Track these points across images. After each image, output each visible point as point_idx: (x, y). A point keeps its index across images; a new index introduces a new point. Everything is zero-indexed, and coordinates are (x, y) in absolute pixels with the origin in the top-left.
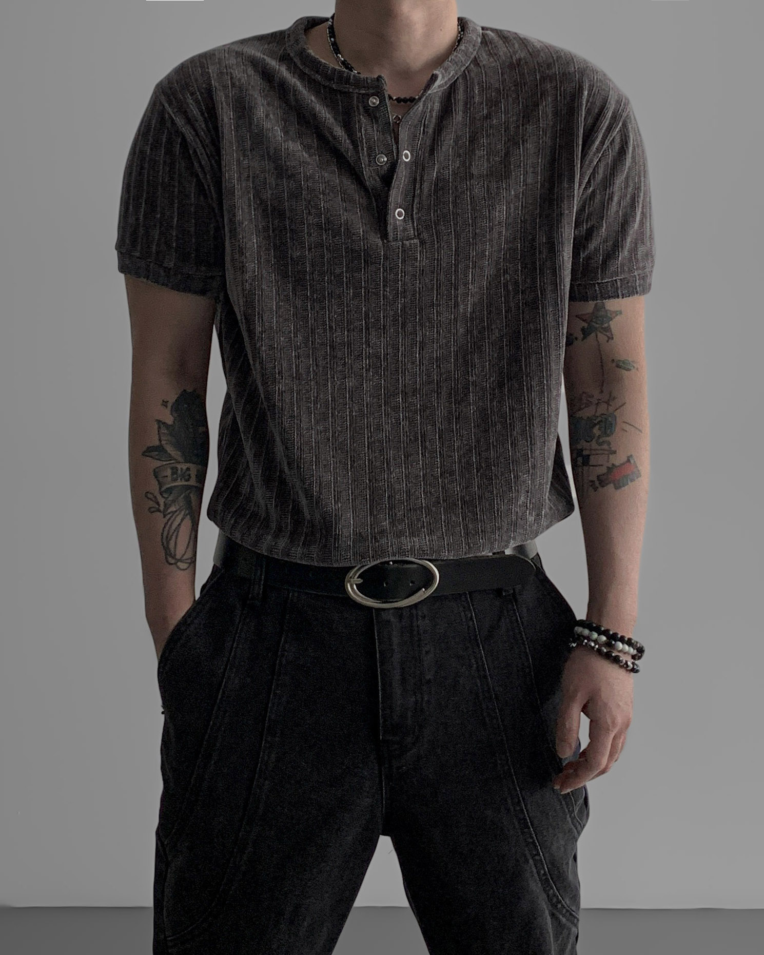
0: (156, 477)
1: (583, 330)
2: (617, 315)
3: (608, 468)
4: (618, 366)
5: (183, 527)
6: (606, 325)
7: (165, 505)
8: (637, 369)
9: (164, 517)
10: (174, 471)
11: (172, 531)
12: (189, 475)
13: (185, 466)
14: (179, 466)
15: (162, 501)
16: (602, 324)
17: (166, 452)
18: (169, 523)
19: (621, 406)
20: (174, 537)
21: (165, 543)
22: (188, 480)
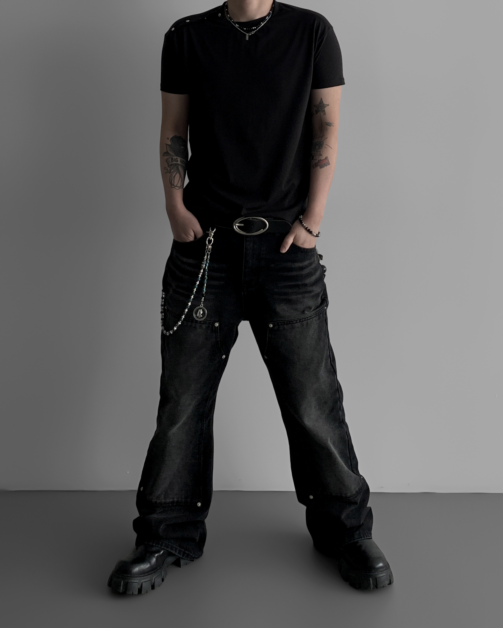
0: (166, 162)
1: (316, 111)
2: (327, 106)
3: (318, 160)
4: (327, 125)
6: (323, 109)
7: (170, 170)
8: (333, 126)
10: (172, 159)
11: (172, 178)
12: (178, 161)
13: (176, 157)
14: (174, 157)
15: (169, 169)
16: (322, 108)
17: (168, 153)
19: (326, 139)
21: (171, 182)
22: (177, 162)
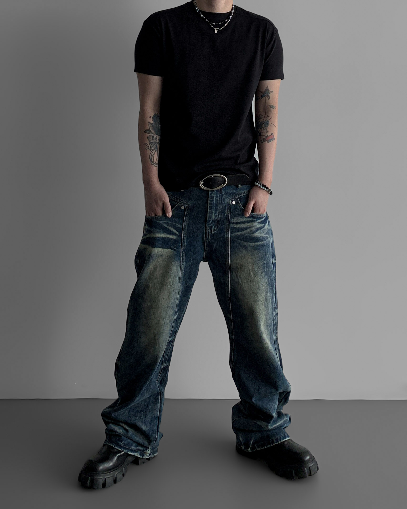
0: (148, 139)
1: (262, 96)
3: (266, 136)
4: (271, 107)
5: (155, 154)
9: (150, 151)
12: (157, 139)
13: (156, 136)
14: (154, 136)
17: (150, 131)
18: (152, 152)
19: (270, 119)
20: (153, 157)
21: (151, 159)
